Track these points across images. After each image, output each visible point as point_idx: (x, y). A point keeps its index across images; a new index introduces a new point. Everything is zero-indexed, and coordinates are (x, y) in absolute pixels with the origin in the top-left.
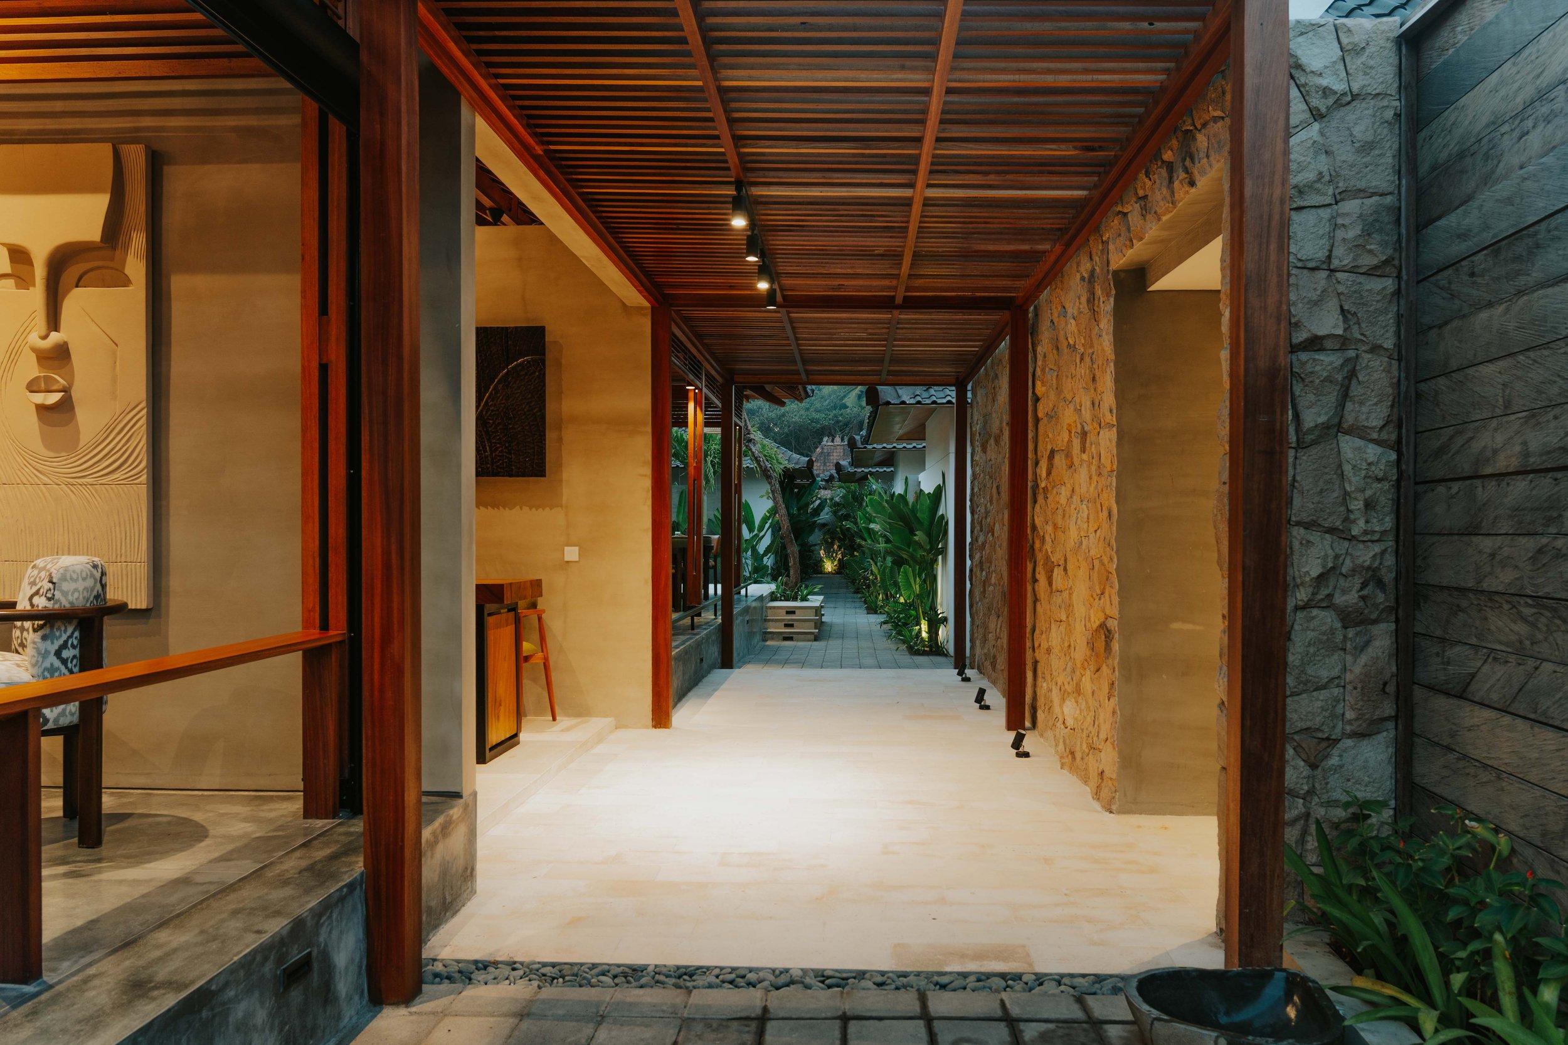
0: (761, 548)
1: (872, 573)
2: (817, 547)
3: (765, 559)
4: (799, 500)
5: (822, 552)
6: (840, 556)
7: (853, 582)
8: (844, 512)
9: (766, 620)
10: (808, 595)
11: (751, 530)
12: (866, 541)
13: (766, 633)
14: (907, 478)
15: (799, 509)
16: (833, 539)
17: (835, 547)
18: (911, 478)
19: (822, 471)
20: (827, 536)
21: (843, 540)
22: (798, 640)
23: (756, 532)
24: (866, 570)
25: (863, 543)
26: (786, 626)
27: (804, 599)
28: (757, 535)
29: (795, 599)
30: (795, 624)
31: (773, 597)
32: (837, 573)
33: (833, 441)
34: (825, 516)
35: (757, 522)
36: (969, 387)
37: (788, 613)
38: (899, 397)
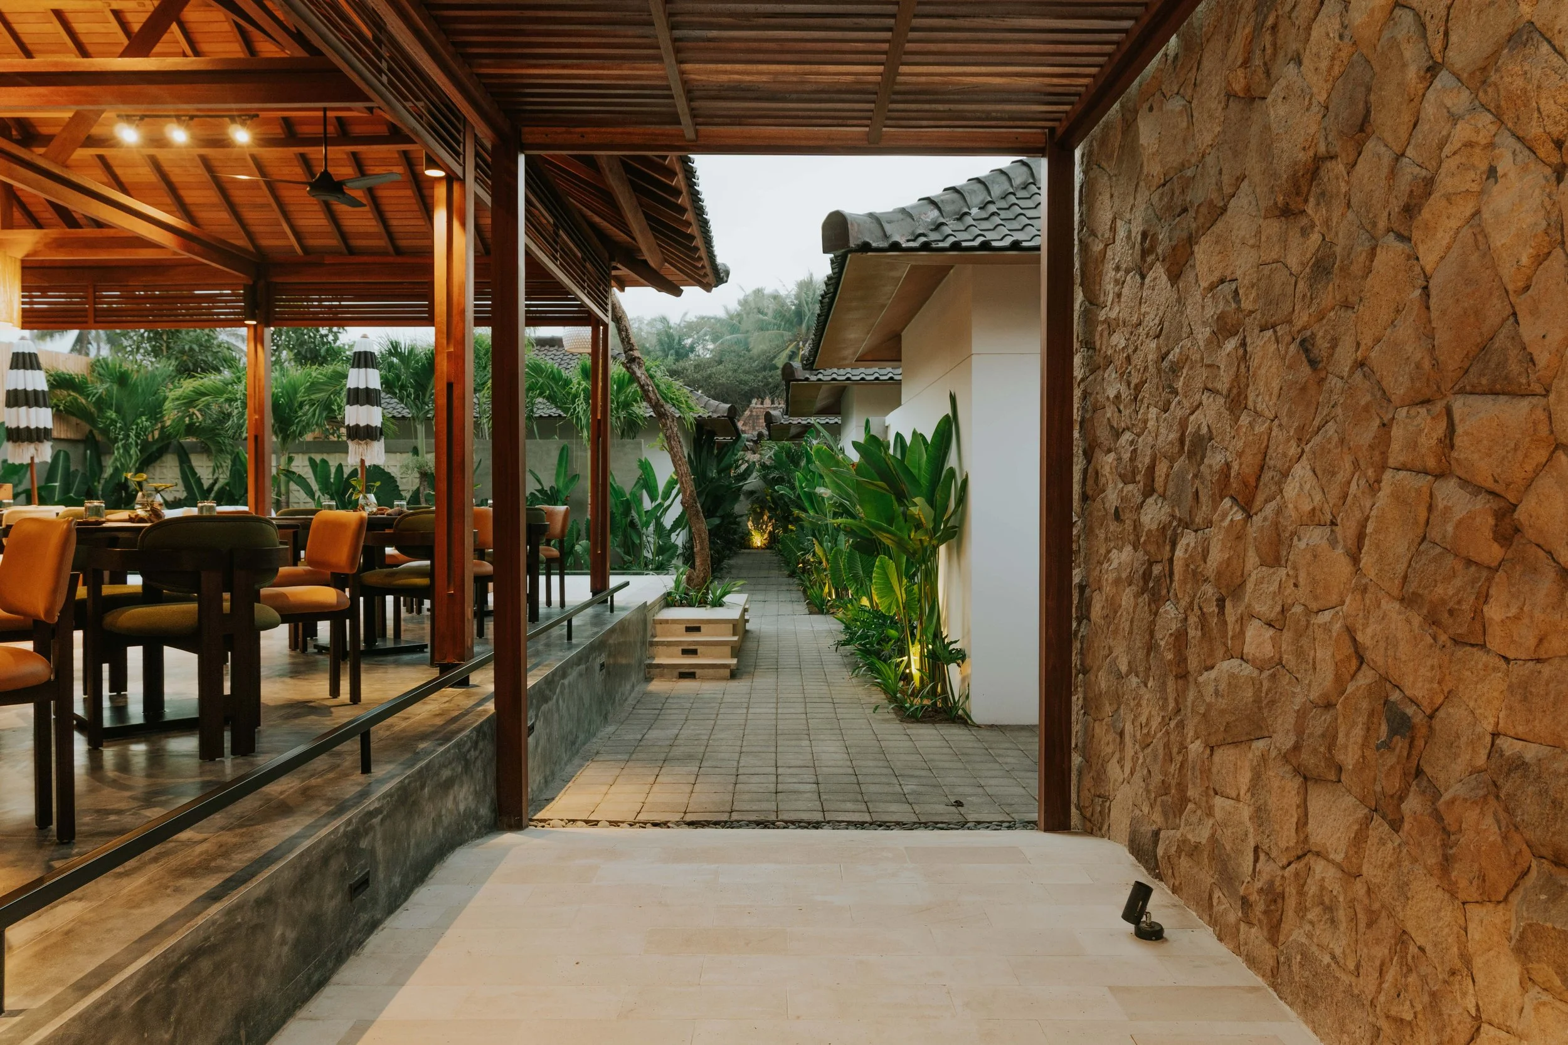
0: (668, 521)
1: (814, 555)
2: (744, 518)
3: (673, 536)
4: (720, 461)
5: (750, 524)
6: (770, 528)
7: (788, 564)
8: (775, 474)
9: (652, 644)
10: (724, 595)
11: (653, 499)
12: (807, 512)
13: (650, 666)
14: (868, 422)
15: (719, 473)
16: (762, 508)
17: (765, 518)
18: (875, 422)
19: (748, 428)
20: (756, 506)
21: (775, 509)
22: (704, 678)
23: (659, 501)
24: (806, 551)
25: (803, 515)
26: (686, 652)
27: (718, 603)
28: (660, 505)
29: (703, 603)
30: (700, 649)
31: (668, 601)
32: (767, 548)
33: (762, 403)
34: (753, 482)
35: (661, 486)
36: (1078, 153)
37: (689, 629)
38: (886, 236)
